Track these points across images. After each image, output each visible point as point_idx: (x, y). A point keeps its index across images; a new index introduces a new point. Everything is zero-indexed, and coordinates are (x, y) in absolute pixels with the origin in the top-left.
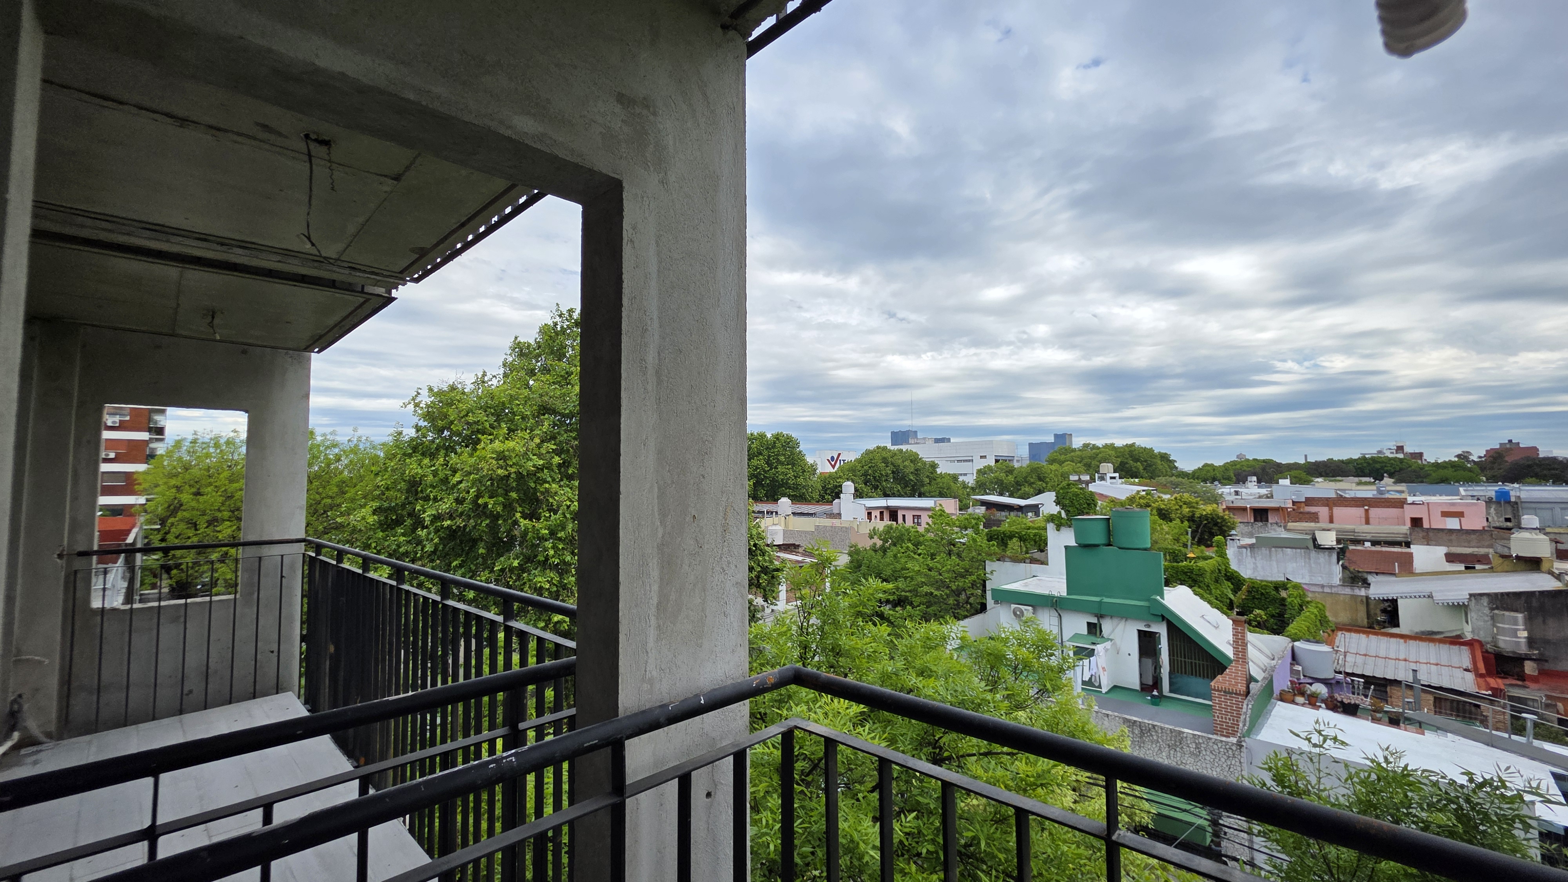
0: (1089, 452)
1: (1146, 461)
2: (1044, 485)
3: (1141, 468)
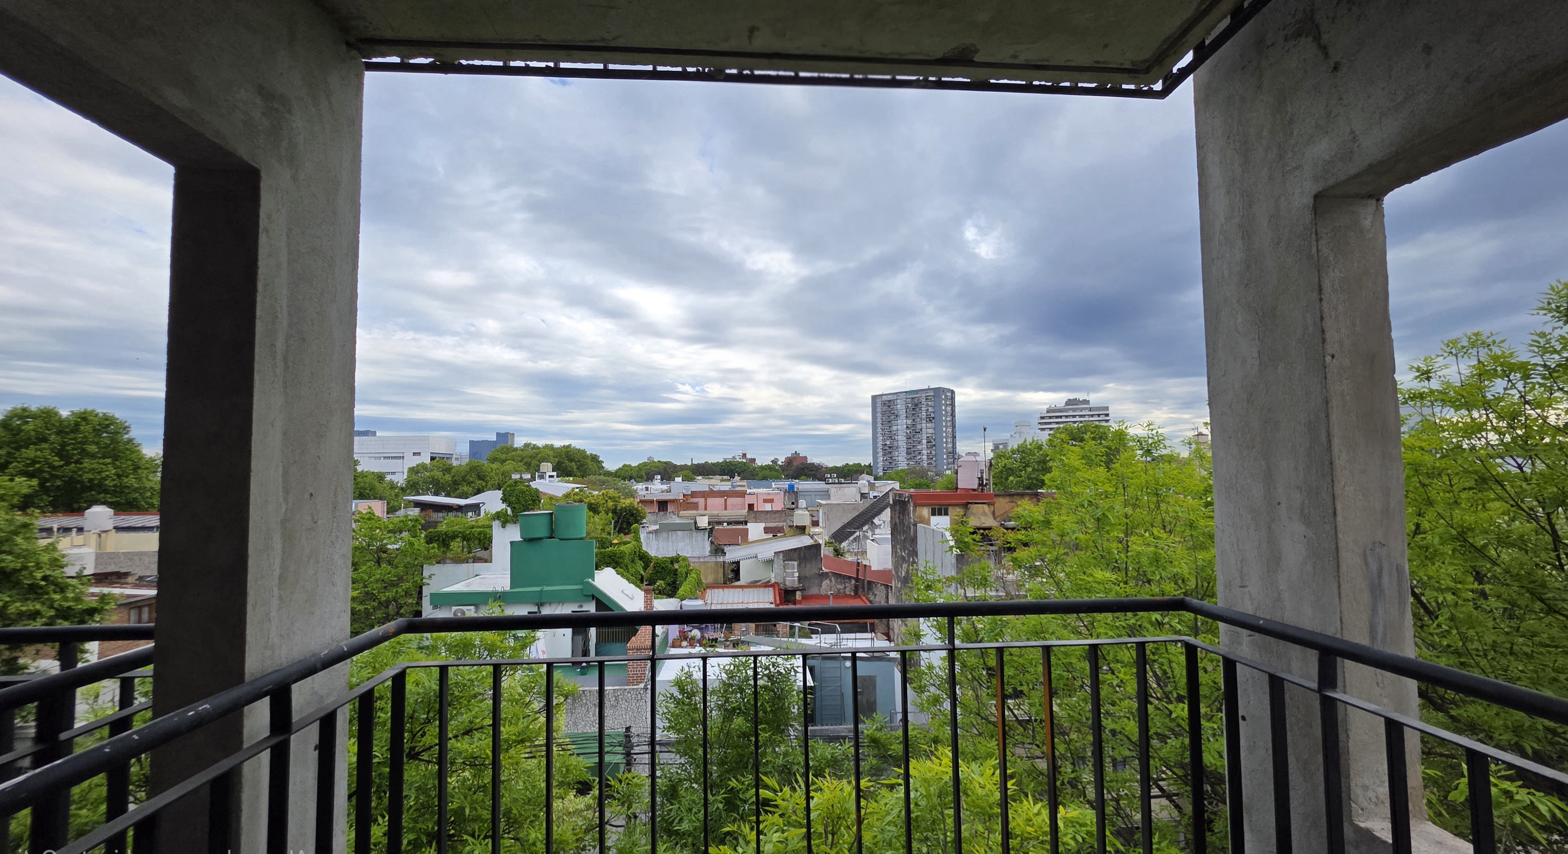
0: (530, 452)
1: (579, 461)
2: (484, 484)
3: (575, 467)
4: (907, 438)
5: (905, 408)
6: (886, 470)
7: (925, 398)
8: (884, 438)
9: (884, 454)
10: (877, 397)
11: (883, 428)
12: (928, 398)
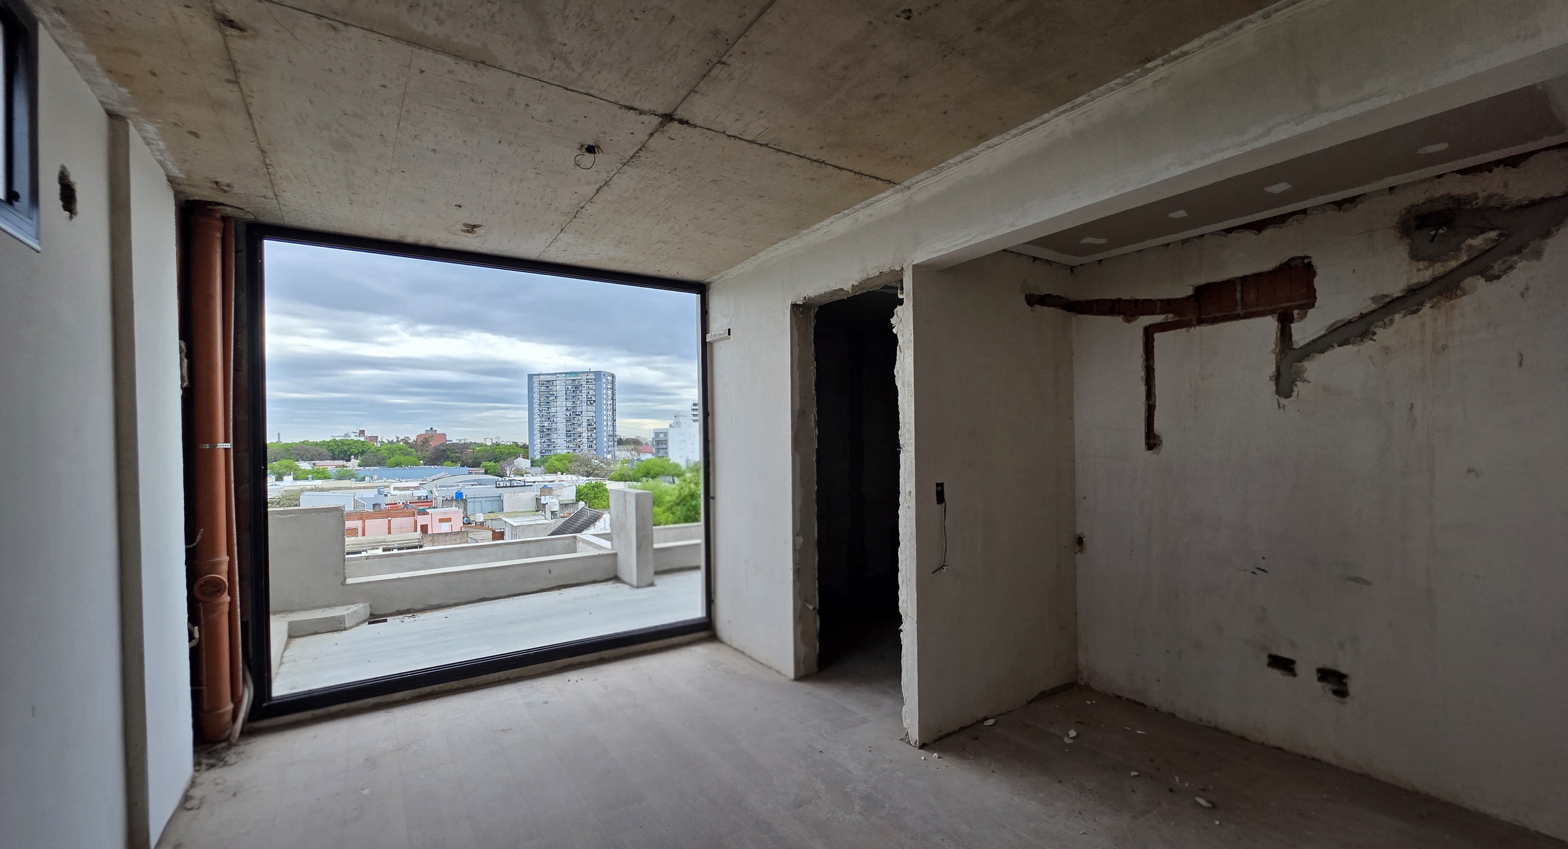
4: (567, 421)
5: (565, 390)
6: (543, 453)
7: (586, 380)
8: (541, 420)
9: (542, 436)
10: (534, 377)
11: (541, 409)
12: (589, 380)
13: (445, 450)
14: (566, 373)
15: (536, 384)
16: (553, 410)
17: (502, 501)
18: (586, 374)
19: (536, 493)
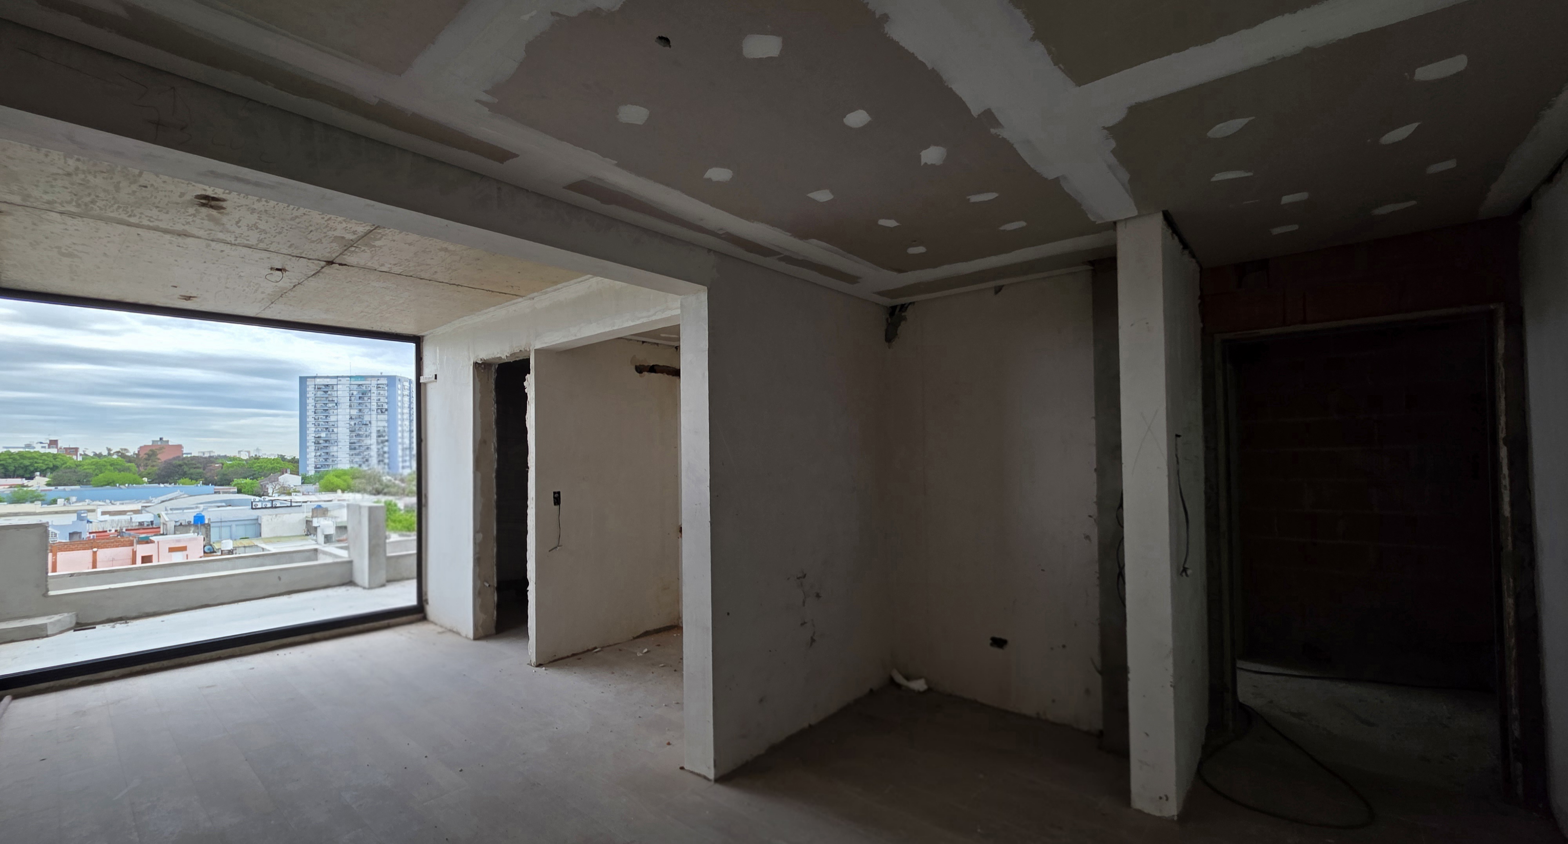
4: (350, 431)
5: (348, 395)
6: (319, 468)
7: (376, 386)
8: (317, 430)
9: (317, 448)
10: (308, 379)
11: (317, 417)
12: (380, 386)
13: (180, 465)
14: (350, 377)
15: (310, 389)
16: (333, 418)
17: (260, 524)
18: (377, 379)
19: (305, 515)
